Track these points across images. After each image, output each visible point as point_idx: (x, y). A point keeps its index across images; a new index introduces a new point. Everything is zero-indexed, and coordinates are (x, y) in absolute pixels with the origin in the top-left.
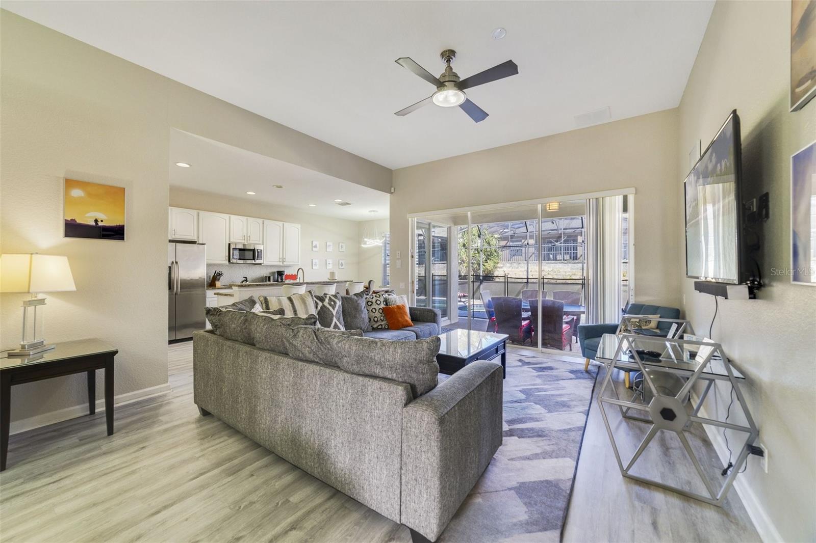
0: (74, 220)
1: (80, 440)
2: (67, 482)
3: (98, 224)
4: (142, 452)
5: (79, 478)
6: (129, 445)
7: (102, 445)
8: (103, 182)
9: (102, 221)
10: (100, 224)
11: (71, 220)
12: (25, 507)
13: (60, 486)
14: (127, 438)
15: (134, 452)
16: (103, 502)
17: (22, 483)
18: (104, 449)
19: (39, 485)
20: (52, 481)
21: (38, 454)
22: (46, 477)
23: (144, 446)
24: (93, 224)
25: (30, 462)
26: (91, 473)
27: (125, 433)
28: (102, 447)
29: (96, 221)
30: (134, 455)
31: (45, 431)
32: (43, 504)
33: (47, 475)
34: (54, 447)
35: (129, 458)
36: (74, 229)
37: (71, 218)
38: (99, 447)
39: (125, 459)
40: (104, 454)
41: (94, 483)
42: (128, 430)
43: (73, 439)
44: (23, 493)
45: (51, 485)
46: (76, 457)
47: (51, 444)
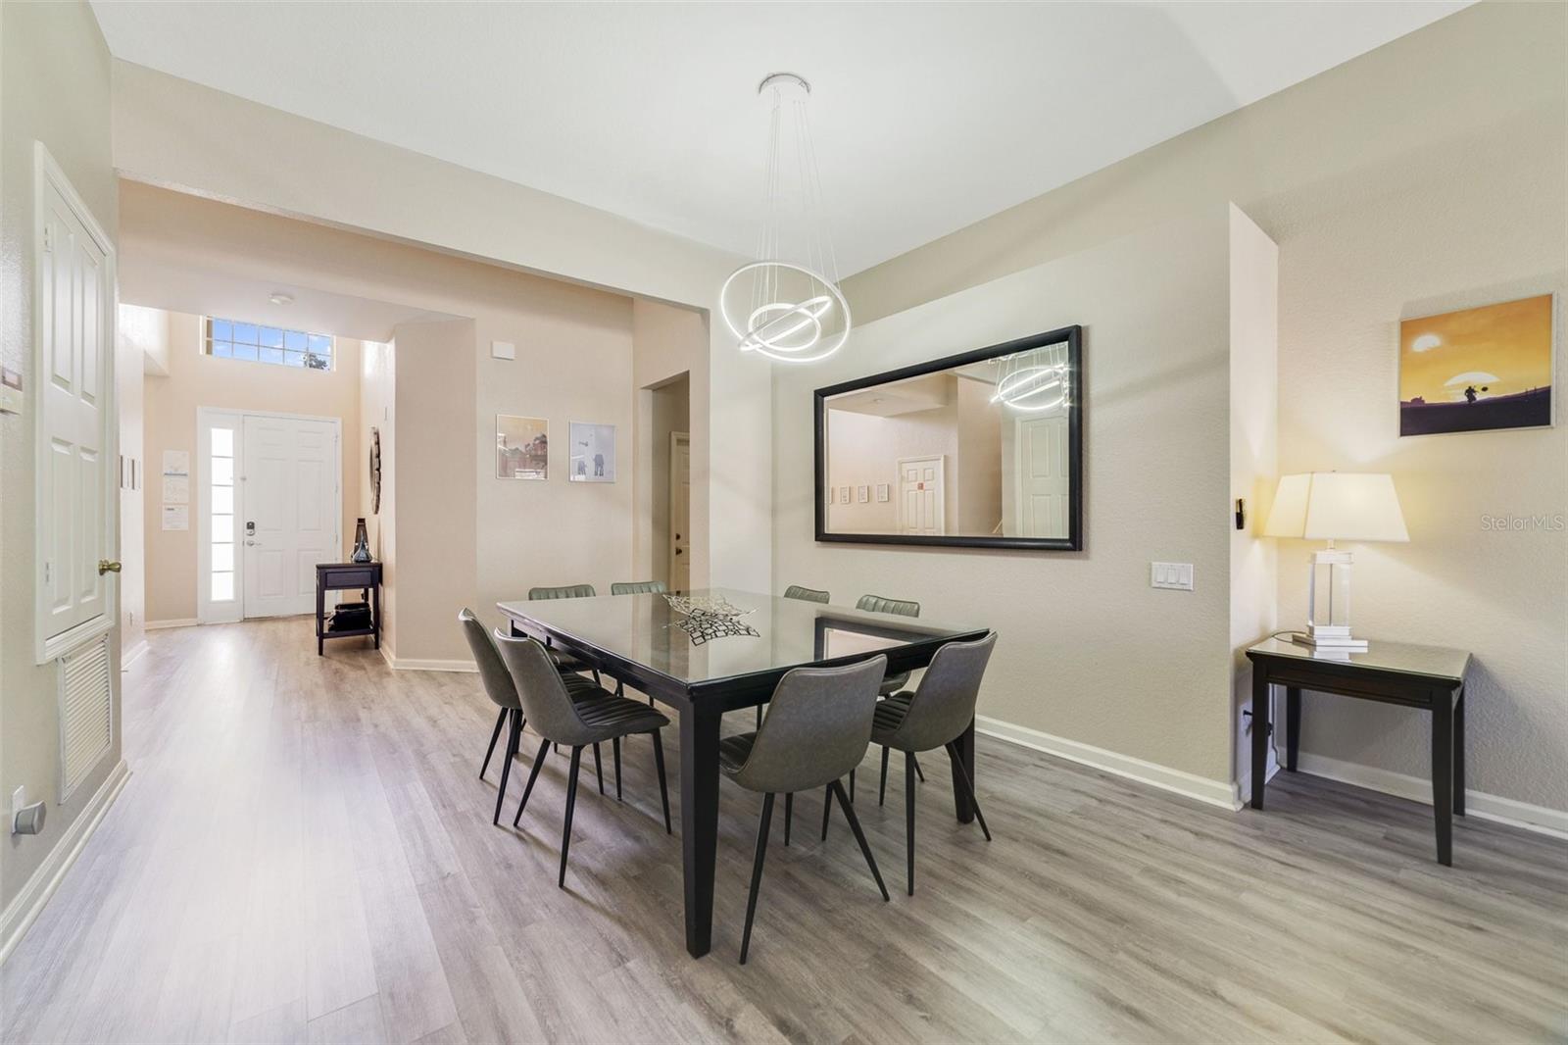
0: (1419, 400)
1: (1386, 838)
2: (1296, 875)
3: (1475, 399)
4: (1464, 933)
5: (1314, 883)
6: (1453, 903)
7: (1406, 868)
8: (1490, 300)
9: (1485, 389)
10: (1480, 397)
11: (1415, 400)
12: (1226, 864)
13: (1283, 873)
14: (1471, 891)
15: (1447, 921)
16: (1299, 938)
17: (1256, 838)
18: (1403, 875)
19: (1266, 853)
20: (1285, 860)
21: (1310, 817)
22: (1284, 850)
23: (1485, 928)
24: (1464, 399)
25: (1292, 820)
26: (1337, 890)
27: (1478, 881)
28: (1403, 871)
29: (1470, 392)
30: (1439, 925)
31: (1357, 795)
32: (1241, 877)
33: (1288, 847)
34: (1338, 822)
35: (1426, 921)
36: (1419, 419)
37: (1412, 398)
38: (1397, 867)
39: (1412, 916)
40: (1393, 882)
41: (1322, 907)
42: (1490, 881)
43: (1376, 830)
44: (1241, 847)
45: (1275, 863)
46: (1347, 854)
47: (1345, 816)
